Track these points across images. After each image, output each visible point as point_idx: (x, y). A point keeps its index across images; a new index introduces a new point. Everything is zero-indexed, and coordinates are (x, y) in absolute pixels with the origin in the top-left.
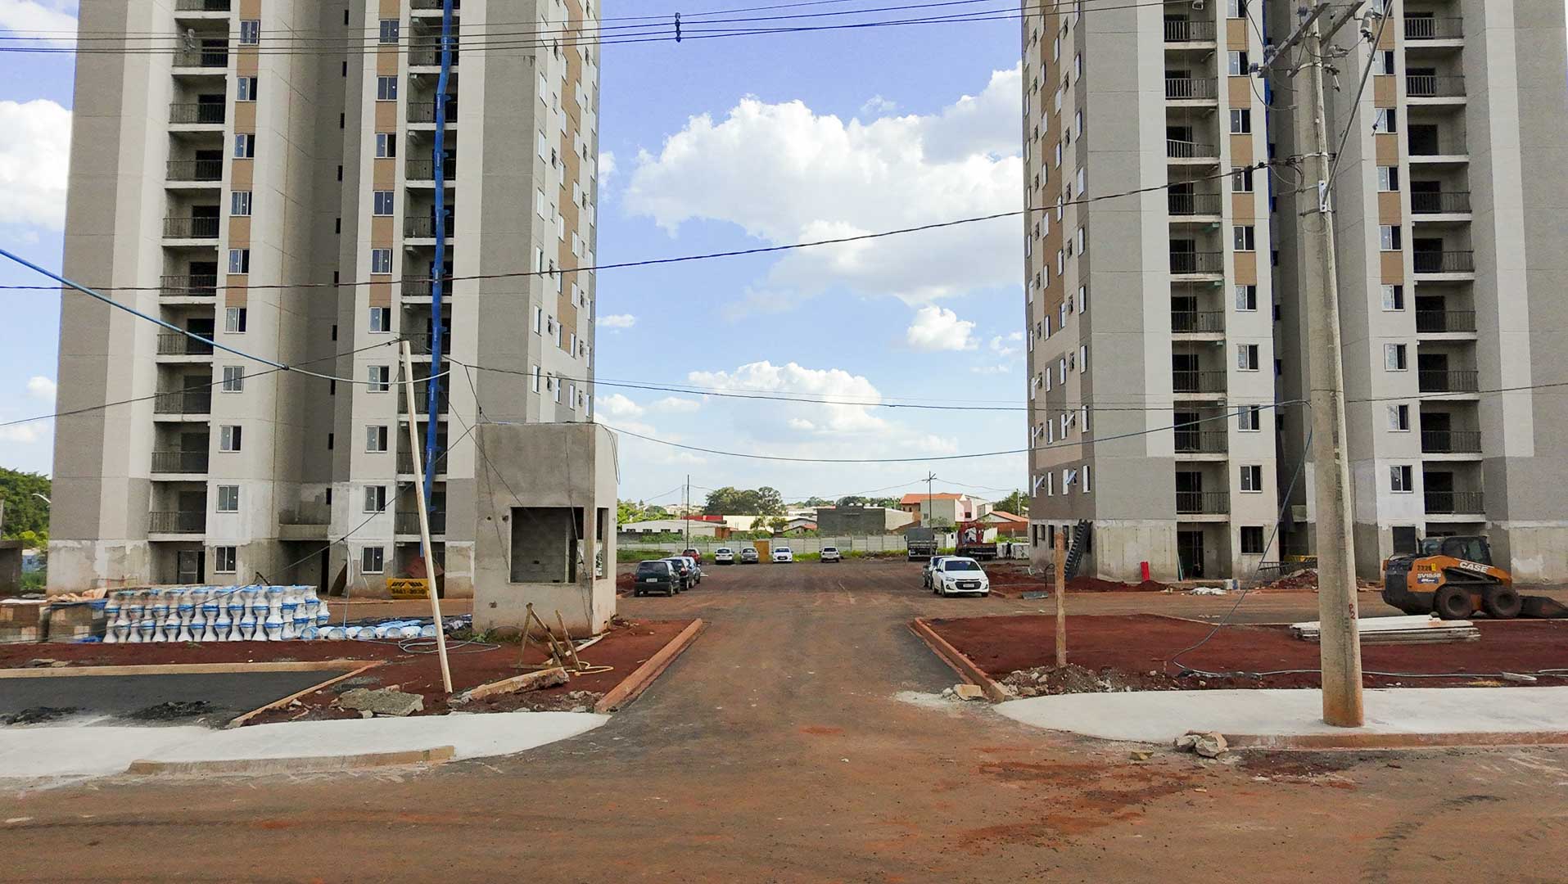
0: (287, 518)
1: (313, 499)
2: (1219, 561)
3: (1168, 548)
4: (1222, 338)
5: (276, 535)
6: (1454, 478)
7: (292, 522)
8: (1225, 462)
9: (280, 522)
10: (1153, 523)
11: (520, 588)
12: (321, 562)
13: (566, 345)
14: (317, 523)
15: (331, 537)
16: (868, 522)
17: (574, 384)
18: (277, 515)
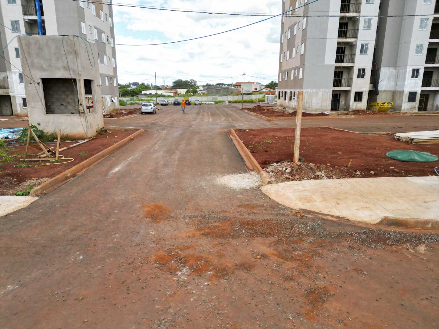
1: (2, 79)
2: (345, 104)
3: (328, 100)
4: (359, 15)
6: (434, 74)
8: (353, 67)
10: (324, 90)
11: (51, 117)
12: (10, 103)
13: (98, 15)
14: (5, 88)
15: (10, 94)
16: (224, 91)
17: (104, 33)
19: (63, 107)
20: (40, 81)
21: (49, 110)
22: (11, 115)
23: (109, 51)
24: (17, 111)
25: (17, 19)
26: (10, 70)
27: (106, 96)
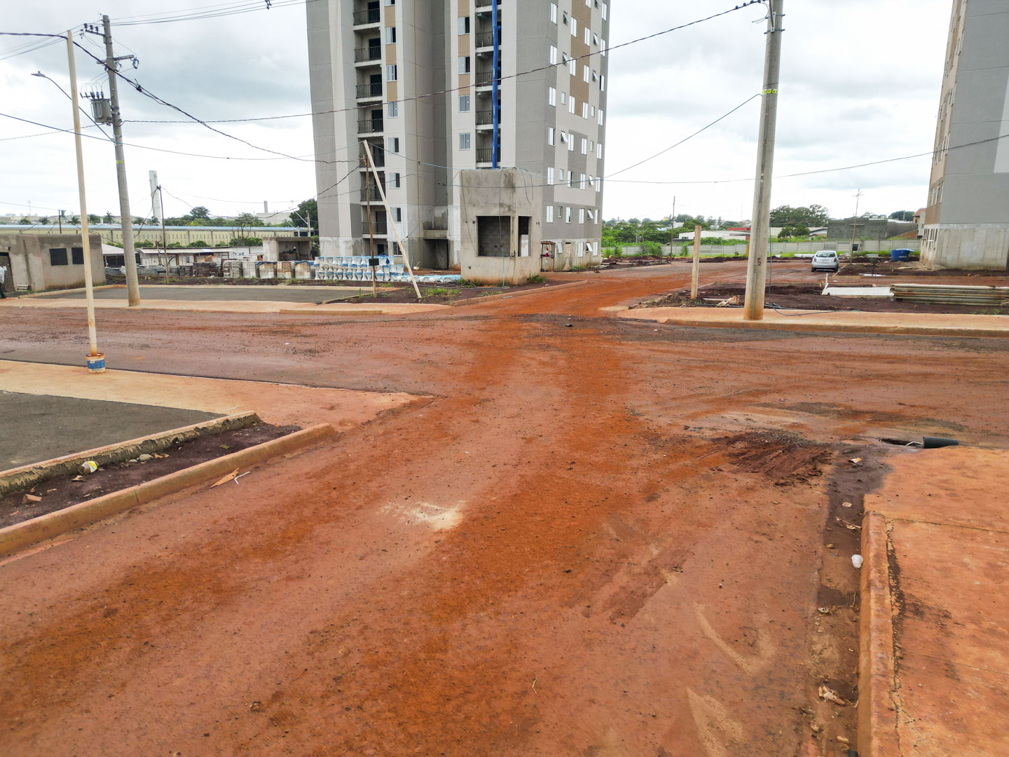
0: (428, 227)
1: (441, 215)
5: (422, 236)
7: (431, 229)
9: (424, 229)
10: (990, 225)
11: (483, 259)
12: (446, 251)
13: (578, 111)
14: (443, 229)
15: (448, 238)
16: (872, 231)
17: (586, 137)
18: (421, 225)
19: (496, 249)
20: (475, 219)
21: (482, 252)
22: (446, 269)
23: (591, 166)
24: (453, 262)
25: (467, 132)
26: (452, 204)
27: (577, 241)
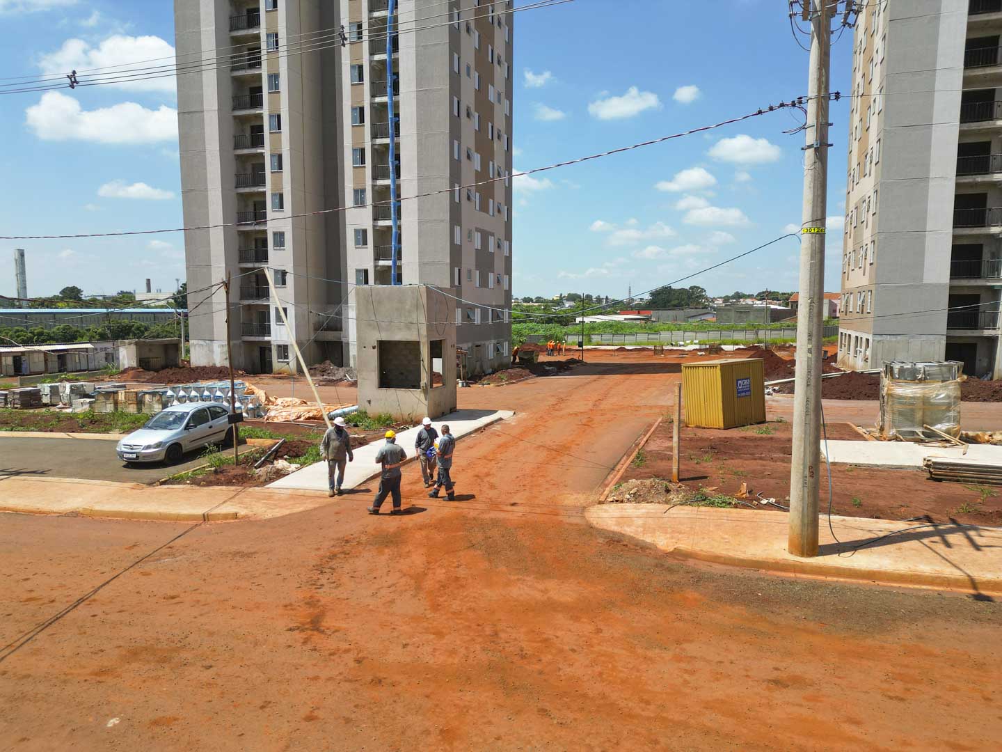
0: (320, 327)
1: (334, 315)
3: (936, 358)
5: (313, 338)
7: (323, 330)
9: (315, 329)
11: (386, 391)
12: (340, 353)
14: (336, 330)
15: (343, 340)
16: (757, 317)
17: (493, 234)
18: (311, 325)
20: (375, 344)
23: (499, 264)
25: (364, 227)
27: (487, 343)
